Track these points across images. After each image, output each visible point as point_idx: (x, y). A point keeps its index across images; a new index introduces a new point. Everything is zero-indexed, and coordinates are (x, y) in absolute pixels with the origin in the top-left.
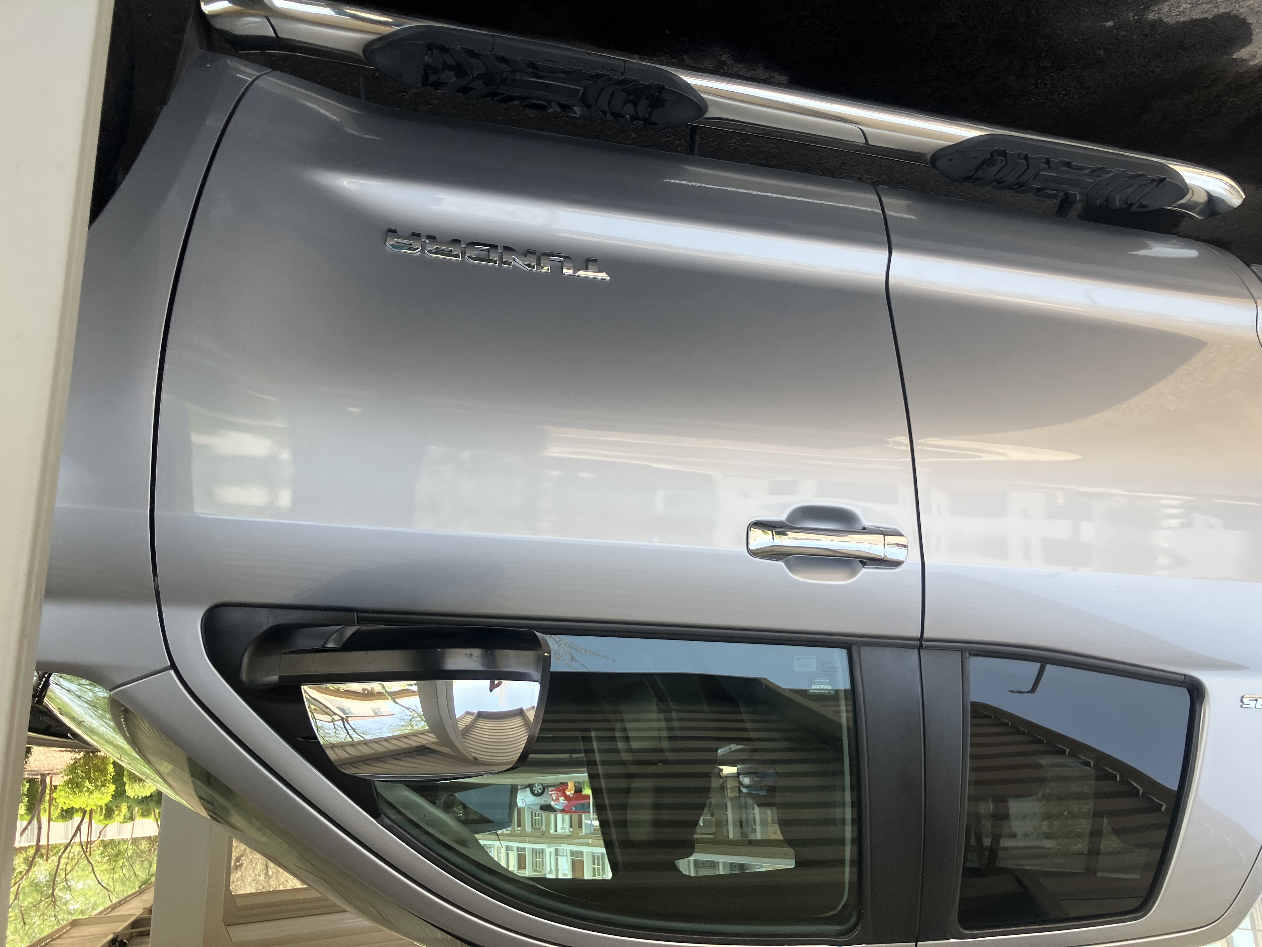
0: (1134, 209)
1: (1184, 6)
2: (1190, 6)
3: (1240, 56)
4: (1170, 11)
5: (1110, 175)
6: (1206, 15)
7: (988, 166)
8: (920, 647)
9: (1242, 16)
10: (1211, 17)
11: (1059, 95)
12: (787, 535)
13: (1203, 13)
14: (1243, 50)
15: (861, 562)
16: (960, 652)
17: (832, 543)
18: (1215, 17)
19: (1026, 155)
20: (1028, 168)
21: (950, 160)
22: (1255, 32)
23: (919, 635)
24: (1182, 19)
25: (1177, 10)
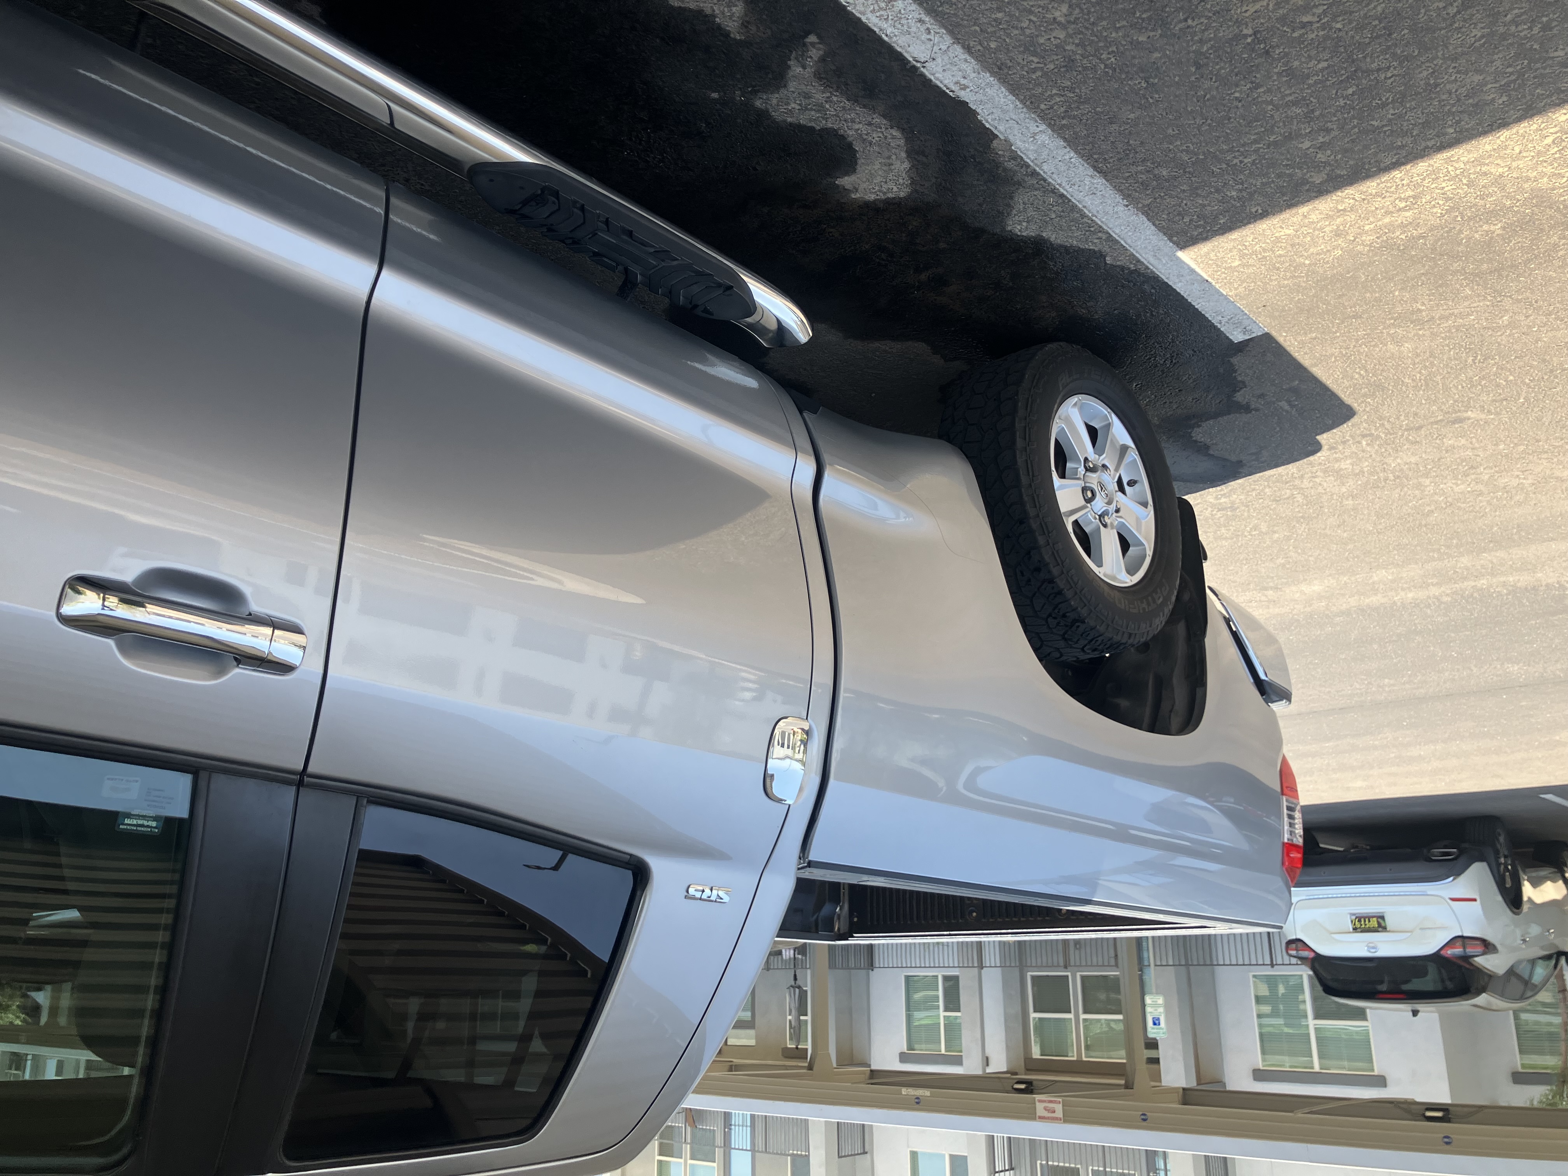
0: (699, 312)
1: (793, 105)
2: (800, 107)
3: (842, 183)
4: (778, 105)
5: (675, 263)
6: (813, 124)
7: (537, 204)
8: (300, 784)
9: (850, 139)
10: (818, 128)
11: (654, 158)
12: (144, 607)
13: (810, 120)
14: (846, 178)
15: (236, 659)
16: (355, 798)
17: (219, 631)
18: (822, 130)
19: (583, 206)
20: (584, 223)
21: (491, 180)
22: (860, 162)
23: (301, 767)
24: (789, 120)
25: (785, 107)
